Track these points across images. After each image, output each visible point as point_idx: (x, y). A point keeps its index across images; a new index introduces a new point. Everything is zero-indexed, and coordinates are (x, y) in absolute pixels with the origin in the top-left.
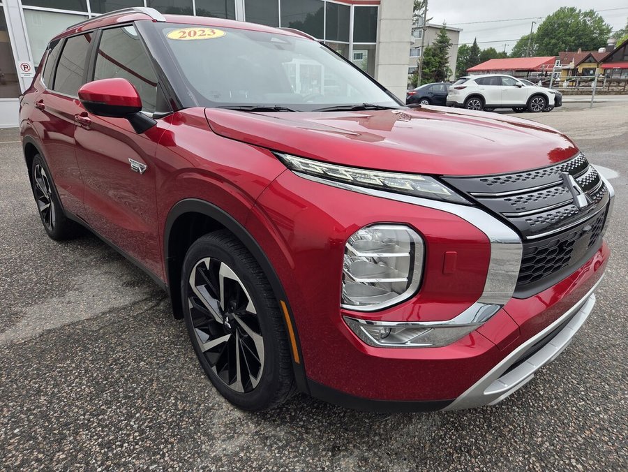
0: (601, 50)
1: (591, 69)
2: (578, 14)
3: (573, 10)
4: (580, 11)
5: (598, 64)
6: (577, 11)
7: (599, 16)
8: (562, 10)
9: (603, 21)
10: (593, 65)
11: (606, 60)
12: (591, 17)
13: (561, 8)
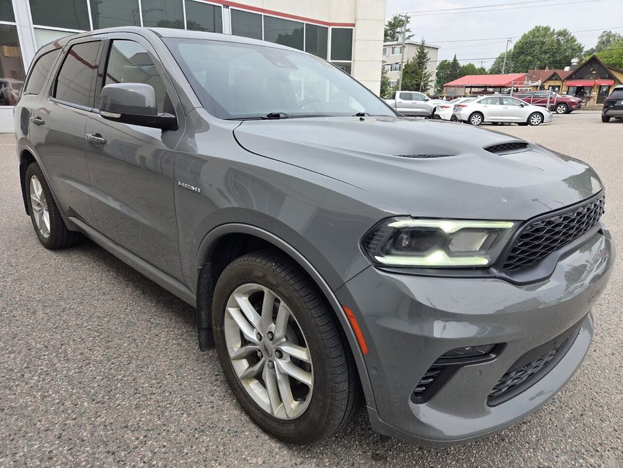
0: (567, 69)
1: (556, 86)
2: (553, 34)
3: (547, 29)
4: (554, 30)
5: (563, 81)
6: (551, 30)
7: (572, 35)
8: (538, 29)
9: (575, 41)
10: (558, 83)
11: (570, 78)
12: (564, 36)
13: (536, 27)
